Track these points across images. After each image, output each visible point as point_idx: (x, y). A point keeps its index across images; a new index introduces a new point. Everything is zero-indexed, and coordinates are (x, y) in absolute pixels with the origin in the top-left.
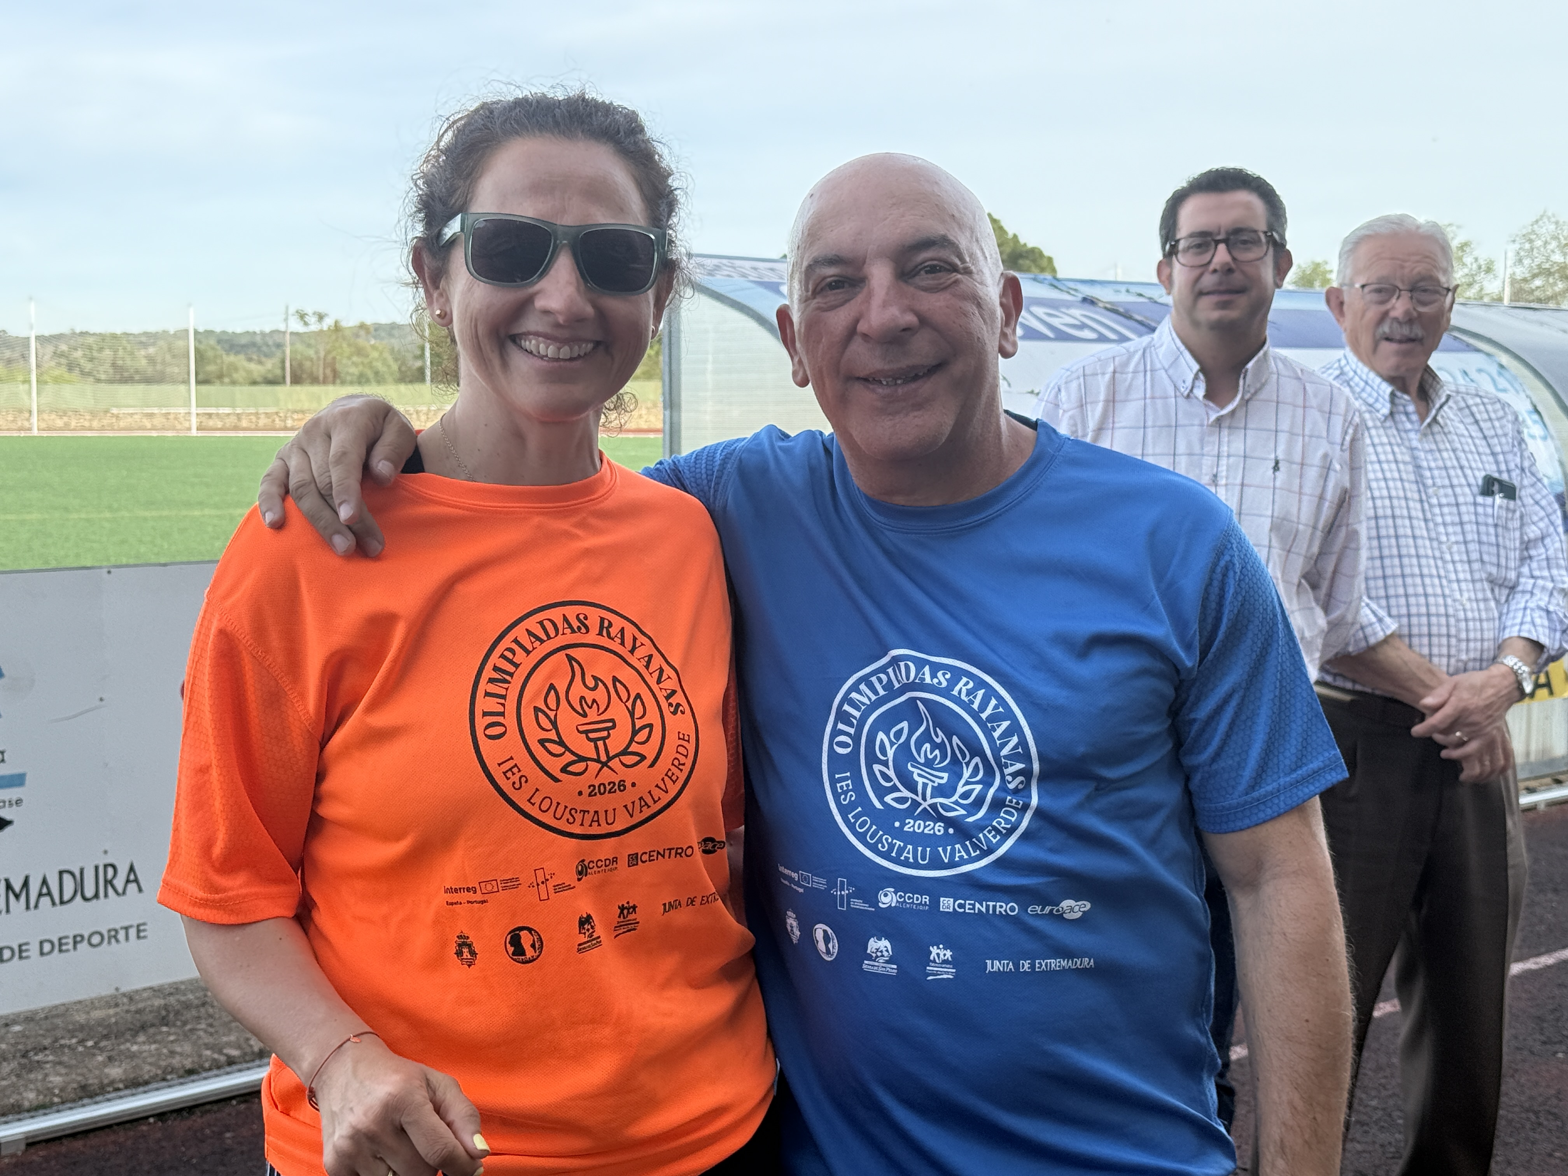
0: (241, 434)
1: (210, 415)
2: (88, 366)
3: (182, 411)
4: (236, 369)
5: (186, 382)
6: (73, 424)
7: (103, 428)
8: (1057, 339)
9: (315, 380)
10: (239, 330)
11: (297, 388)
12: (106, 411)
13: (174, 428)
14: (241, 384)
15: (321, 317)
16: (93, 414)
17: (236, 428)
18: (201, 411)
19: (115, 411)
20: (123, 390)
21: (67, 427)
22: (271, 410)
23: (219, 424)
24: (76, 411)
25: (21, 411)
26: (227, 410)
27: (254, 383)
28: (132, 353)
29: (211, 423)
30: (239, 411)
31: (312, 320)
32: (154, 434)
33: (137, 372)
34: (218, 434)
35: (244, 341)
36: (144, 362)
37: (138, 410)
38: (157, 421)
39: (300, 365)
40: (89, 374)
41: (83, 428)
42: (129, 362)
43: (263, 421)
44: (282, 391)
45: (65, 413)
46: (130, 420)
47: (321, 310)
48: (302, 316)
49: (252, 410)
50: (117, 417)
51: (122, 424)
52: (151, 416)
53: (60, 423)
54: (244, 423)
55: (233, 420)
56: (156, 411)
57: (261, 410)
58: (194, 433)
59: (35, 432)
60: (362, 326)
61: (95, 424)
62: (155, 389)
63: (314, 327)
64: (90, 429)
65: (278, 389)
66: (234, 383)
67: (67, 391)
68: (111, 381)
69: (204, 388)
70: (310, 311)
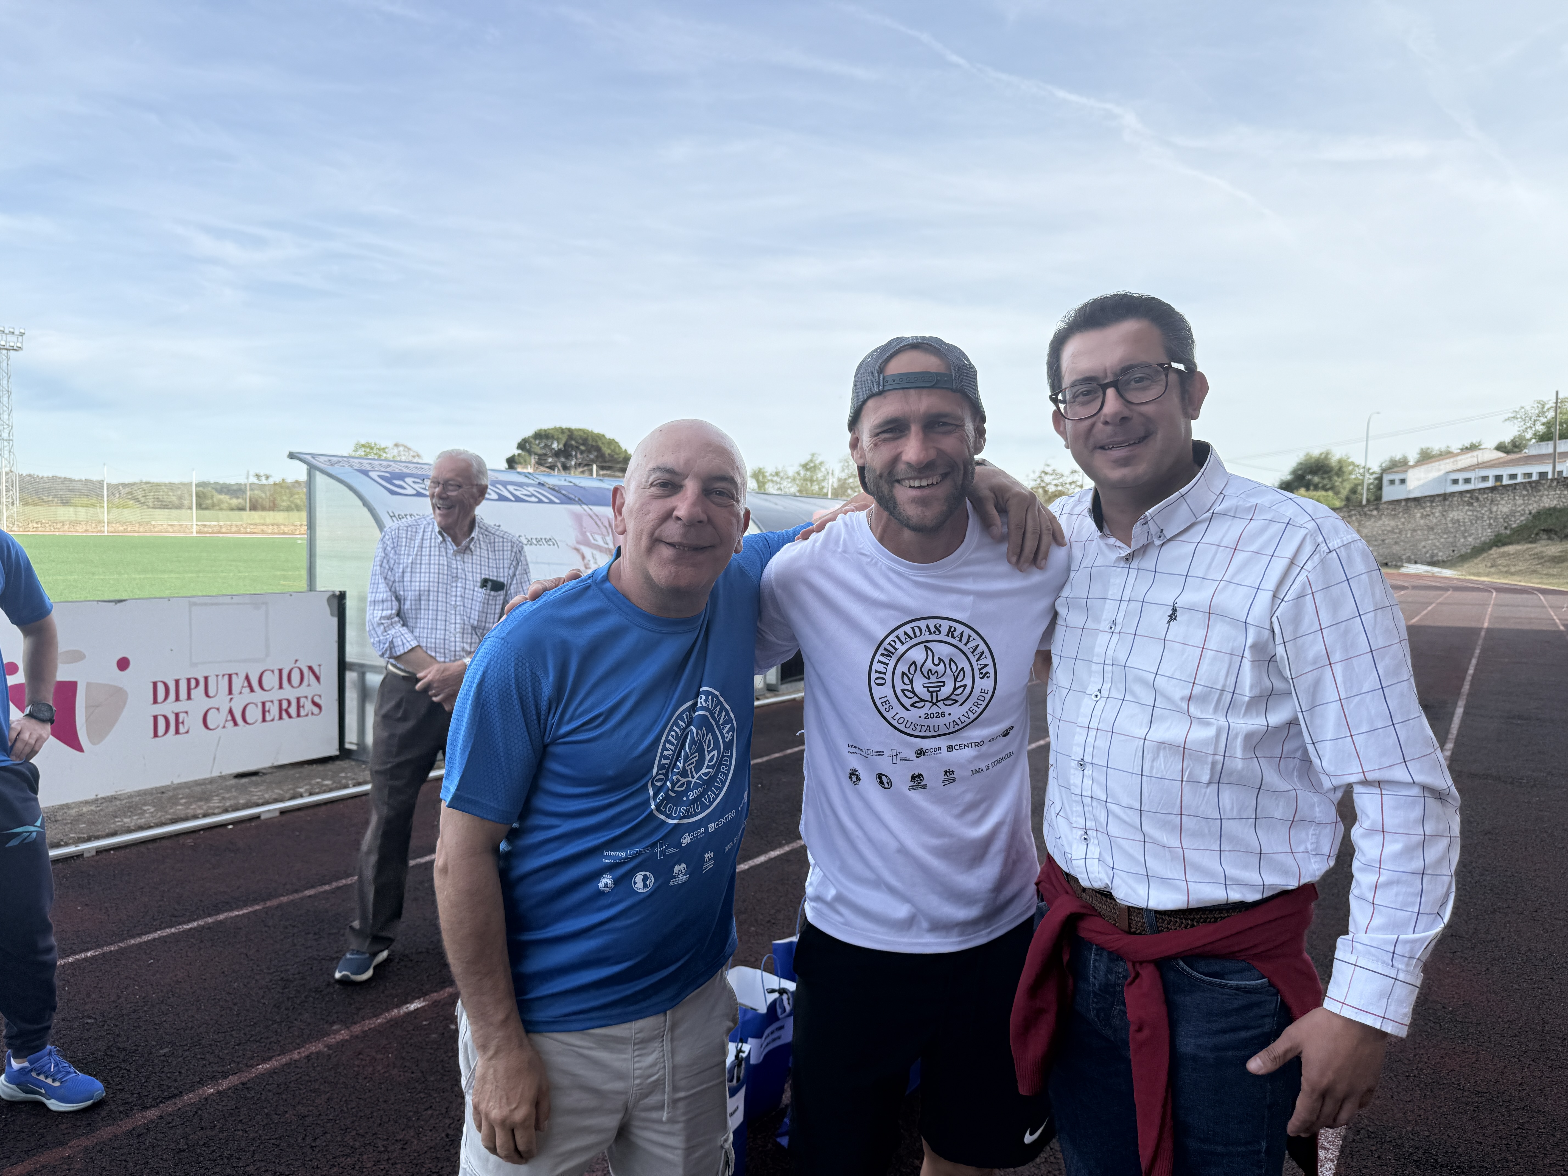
0: (221, 535)
1: (205, 526)
2: (143, 500)
3: (190, 523)
4: (223, 502)
5: (190, 508)
6: (129, 529)
7: (145, 532)
8: (516, 501)
9: (264, 509)
10: (233, 482)
11: (253, 512)
12: (147, 523)
13: (184, 532)
14: (225, 510)
15: (267, 477)
16: (140, 524)
17: (219, 532)
18: (199, 523)
19: (153, 523)
20: (158, 512)
21: (125, 530)
22: (239, 523)
23: (210, 530)
24: (131, 523)
25: (100, 522)
26: (216, 523)
27: (232, 509)
28: (167, 494)
29: (206, 529)
30: (221, 523)
31: (263, 479)
32: (173, 535)
33: (170, 503)
34: (208, 535)
35: (235, 488)
36: (174, 498)
37: (166, 523)
38: (176, 528)
39: (257, 501)
40: (144, 504)
41: (135, 532)
42: (165, 498)
43: (234, 529)
44: (244, 514)
45: (125, 524)
46: (160, 527)
47: (268, 473)
48: (258, 476)
49: (229, 523)
50: (154, 526)
51: (156, 529)
52: (172, 525)
53: (121, 528)
54: (224, 530)
55: (218, 528)
56: (175, 523)
57: (235, 523)
58: (195, 534)
59: (106, 534)
60: (297, 482)
61: (141, 529)
62: (175, 512)
63: (264, 481)
64: (138, 532)
65: (243, 513)
66: (221, 509)
67: (126, 512)
68: (154, 507)
69: (201, 512)
70: (262, 474)
